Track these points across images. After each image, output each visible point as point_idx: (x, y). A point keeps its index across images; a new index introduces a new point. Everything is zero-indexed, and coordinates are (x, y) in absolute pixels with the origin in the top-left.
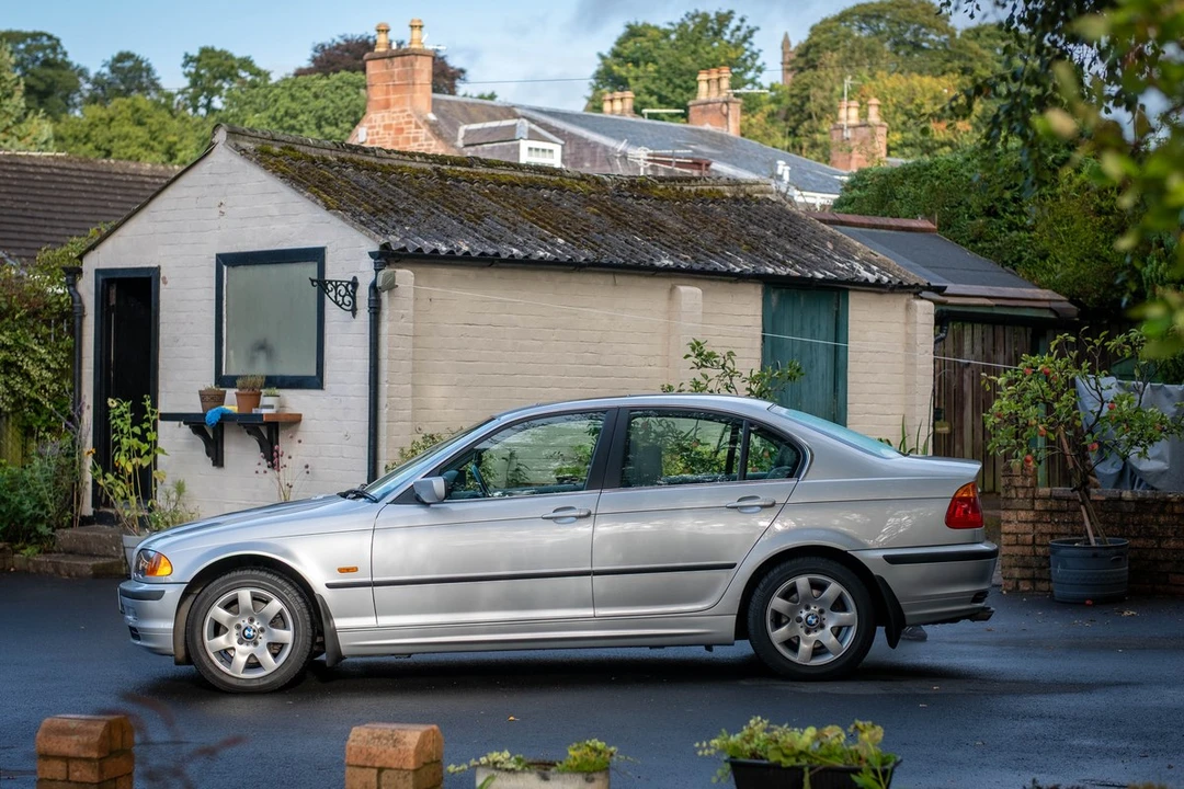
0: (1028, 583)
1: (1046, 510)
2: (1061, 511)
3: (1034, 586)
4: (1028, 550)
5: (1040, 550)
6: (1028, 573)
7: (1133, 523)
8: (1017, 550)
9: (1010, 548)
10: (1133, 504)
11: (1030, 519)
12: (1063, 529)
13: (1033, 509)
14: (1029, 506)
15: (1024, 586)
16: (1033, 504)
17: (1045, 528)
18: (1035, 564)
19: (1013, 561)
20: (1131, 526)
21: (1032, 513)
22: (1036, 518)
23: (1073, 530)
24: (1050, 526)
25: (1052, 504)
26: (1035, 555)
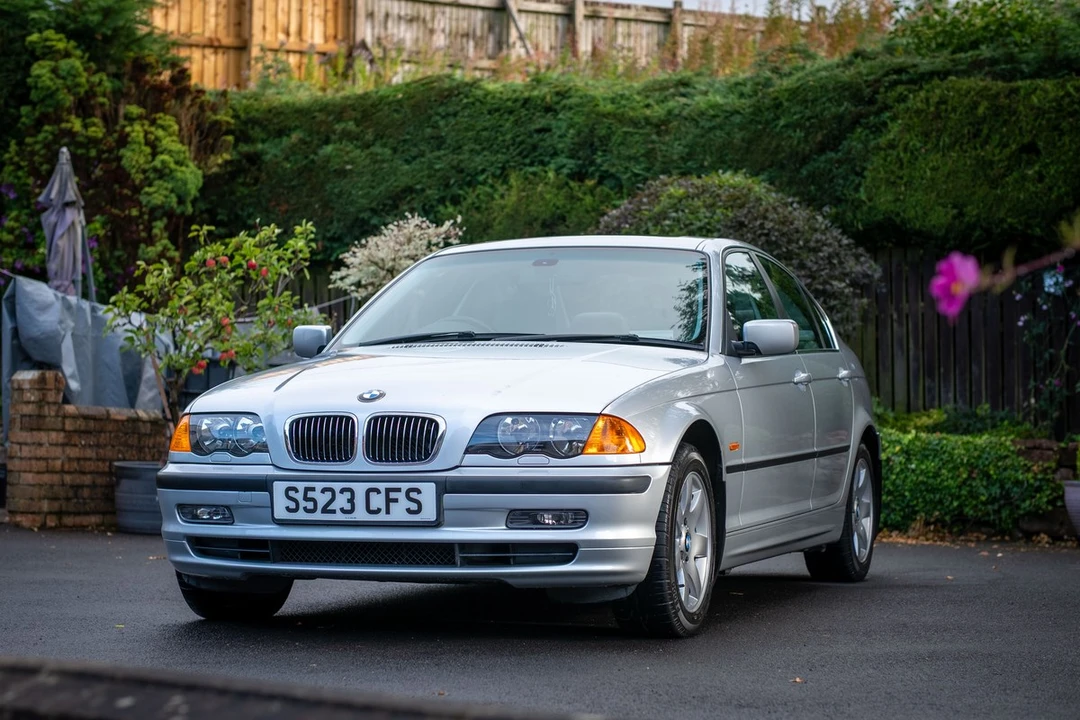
0: (54, 517)
1: (75, 431)
2: (87, 432)
3: (60, 519)
4: (56, 478)
5: (68, 478)
6: (56, 506)
7: (148, 447)
8: (46, 478)
9: (40, 476)
10: (149, 425)
11: (61, 440)
12: (90, 453)
13: (63, 430)
14: (60, 426)
15: (51, 522)
16: (64, 424)
17: (73, 452)
18: (62, 494)
19: (43, 493)
20: (147, 450)
21: (62, 434)
22: (66, 441)
23: (97, 454)
24: (77, 450)
25: (80, 423)
26: (63, 485)
